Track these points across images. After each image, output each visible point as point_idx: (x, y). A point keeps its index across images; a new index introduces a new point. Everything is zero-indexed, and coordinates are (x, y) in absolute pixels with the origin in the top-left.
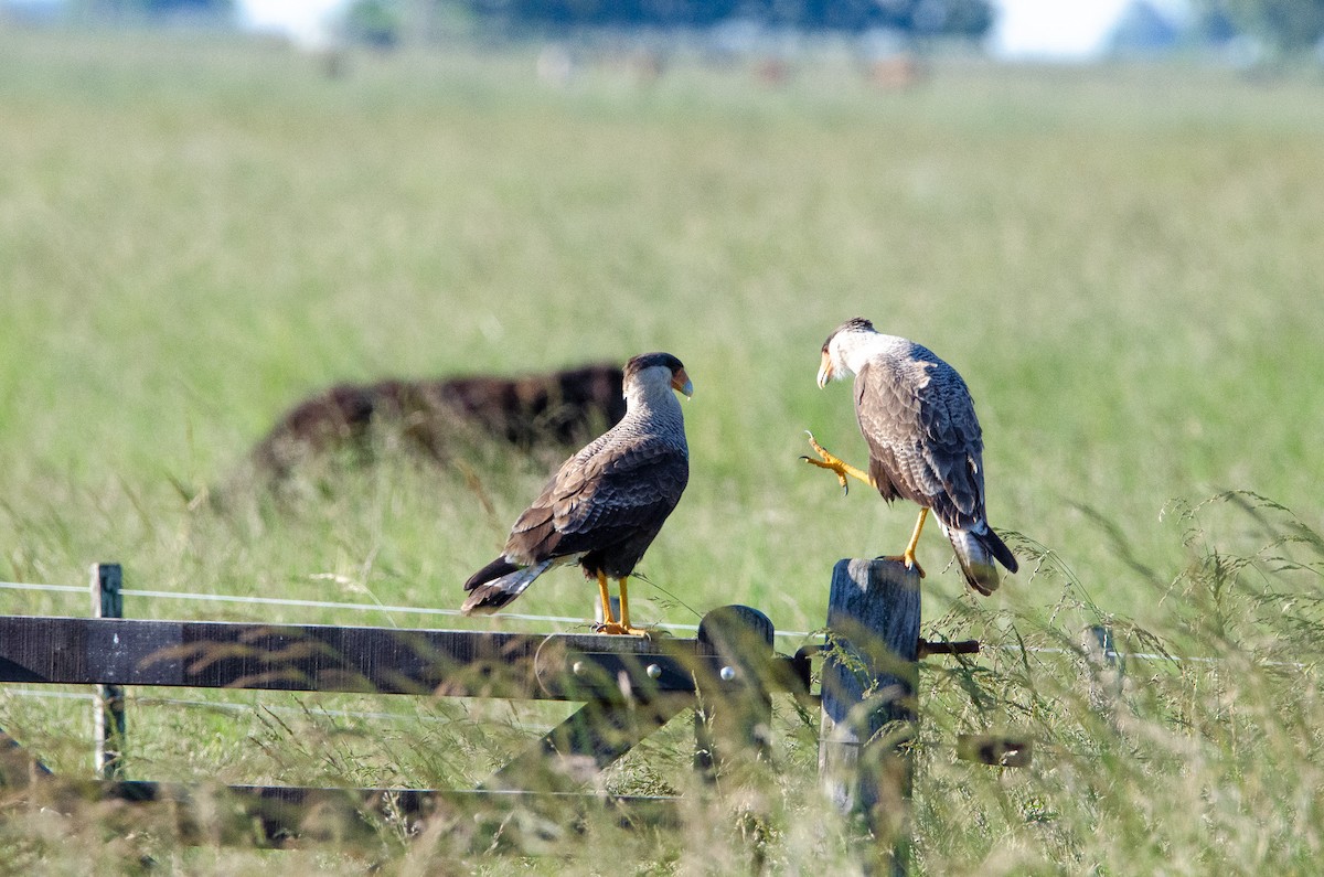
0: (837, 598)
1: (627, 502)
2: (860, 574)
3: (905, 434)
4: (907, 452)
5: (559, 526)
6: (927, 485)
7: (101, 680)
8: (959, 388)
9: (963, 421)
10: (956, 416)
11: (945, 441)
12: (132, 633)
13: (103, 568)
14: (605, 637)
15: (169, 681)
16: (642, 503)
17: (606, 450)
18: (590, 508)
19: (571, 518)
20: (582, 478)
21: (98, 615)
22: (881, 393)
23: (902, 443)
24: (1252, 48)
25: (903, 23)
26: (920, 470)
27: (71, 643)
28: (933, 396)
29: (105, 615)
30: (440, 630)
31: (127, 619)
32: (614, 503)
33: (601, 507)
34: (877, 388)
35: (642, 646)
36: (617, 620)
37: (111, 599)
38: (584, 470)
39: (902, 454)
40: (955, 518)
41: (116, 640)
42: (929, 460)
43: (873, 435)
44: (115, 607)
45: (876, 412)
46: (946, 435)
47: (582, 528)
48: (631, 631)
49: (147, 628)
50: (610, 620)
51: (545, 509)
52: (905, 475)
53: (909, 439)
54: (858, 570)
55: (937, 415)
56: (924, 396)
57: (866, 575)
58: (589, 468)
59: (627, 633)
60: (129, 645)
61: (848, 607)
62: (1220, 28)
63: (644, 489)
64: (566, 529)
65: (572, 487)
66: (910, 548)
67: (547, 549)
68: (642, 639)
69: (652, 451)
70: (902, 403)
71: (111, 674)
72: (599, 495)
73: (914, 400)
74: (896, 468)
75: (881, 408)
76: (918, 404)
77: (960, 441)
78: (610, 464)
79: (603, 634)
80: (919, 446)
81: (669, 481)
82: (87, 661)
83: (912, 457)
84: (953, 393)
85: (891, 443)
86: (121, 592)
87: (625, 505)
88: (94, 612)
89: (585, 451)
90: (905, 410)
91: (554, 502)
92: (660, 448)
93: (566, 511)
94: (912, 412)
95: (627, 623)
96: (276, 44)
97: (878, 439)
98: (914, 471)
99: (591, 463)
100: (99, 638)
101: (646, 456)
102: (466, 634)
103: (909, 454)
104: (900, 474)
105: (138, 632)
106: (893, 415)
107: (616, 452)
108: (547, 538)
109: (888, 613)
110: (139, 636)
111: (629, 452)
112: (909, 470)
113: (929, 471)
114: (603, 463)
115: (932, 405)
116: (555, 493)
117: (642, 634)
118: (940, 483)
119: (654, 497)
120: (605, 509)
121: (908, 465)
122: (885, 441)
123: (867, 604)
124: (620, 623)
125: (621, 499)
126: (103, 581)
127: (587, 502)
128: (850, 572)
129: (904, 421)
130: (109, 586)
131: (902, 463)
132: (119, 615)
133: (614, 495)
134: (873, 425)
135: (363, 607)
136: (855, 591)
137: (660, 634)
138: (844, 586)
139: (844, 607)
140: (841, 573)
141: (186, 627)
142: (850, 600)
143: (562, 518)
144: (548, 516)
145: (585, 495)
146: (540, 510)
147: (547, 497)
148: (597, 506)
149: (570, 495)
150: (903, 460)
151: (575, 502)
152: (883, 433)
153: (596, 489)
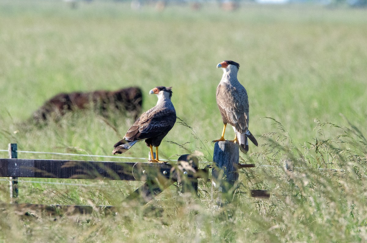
0: (216, 152)
1: (159, 125)
2: (222, 146)
4: (229, 111)
5: (140, 131)
6: (233, 121)
7: (12, 176)
8: (244, 94)
9: (244, 103)
10: (242, 102)
11: (239, 109)
12: (20, 163)
13: (12, 145)
15: (31, 176)
16: (163, 126)
17: (154, 111)
18: (149, 126)
19: (144, 129)
20: (147, 118)
21: (10, 158)
22: (224, 94)
23: (228, 108)
27: (3, 166)
29: (12, 158)
31: (19, 159)
32: (156, 125)
34: (223, 92)
35: (162, 166)
36: (155, 158)
37: (14, 153)
40: (240, 131)
41: (16, 165)
42: (234, 113)
43: (220, 105)
44: (15, 155)
45: (221, 99)
47: (146, 132)
48: (159, 162)
50: (153, 159)
51: (137, 126)
52: (228, 117)
53: (230, 107)
54: (222, 144)
55: (237, 101)
57: (224, 146)
59: (157, 162)
60: (19, 166)
63: (164, 122)
64: (142, 131)
66: (235, 138)
67: (135, 137)
68: (162, 164)
69: (167, 112)
70: (229, 97)
71: (14, 174)
72: (152, 123)
74: (226, 115)
75: (223, 98)
76: (233, 98)
77: (243, 109)
79: (151, 162)
80: (232, 109)
81: (171, 120)
82: (8, 170)
83: (230, 112)
84: (242, 95)
85: (225, 108)
86: (17, 151)
89: (148, 111)
90: (229, 99)
91: (139, 124)
92: (169, 111)
93: (142, 127)
94: (231, 100)
95: (158, 159)
97: (221, 106)
98: (230, 116)
99: (150, 114)
100: (11, 164)
101: (165, 113)
105: (22, 162)
106: (226, 100)
107: (157, 112)
108: (137, 134)
109: (230, 156)
110: (22, 163)
111: (160, 112)
112: (229, 116)
113: (234, 117)
114: (153, 114)
115: (237, 98)
116: (140, 122)
117: (162, 162)
118: (237, 120)
119: (167, 124)
120: (153, 127)
122: (223, 107)
123: (224, 154)
124: (156, 159)
125: (158, 125)
126: (12, 148)
128: (219, 145)
129: (229, 102)
130: (14, 150)
132: (16, 157)
133: (156, 123)
134: (220, 102)
136: (221, 150)
137: (167, 162)
138: (218, 149)
139: (218, 155)
140: (217, 145)
141: (35, 161)
142: (219, 152)
143: (141, 129)
144: (137, 128)
145: (148, 123)
146: (135, 126)
147: (137, 123)
148: (151, 126)
149: (144, 123)
150: (228, 113)
151: (145, 125)
152: (223, 105)
153: (151, 121)
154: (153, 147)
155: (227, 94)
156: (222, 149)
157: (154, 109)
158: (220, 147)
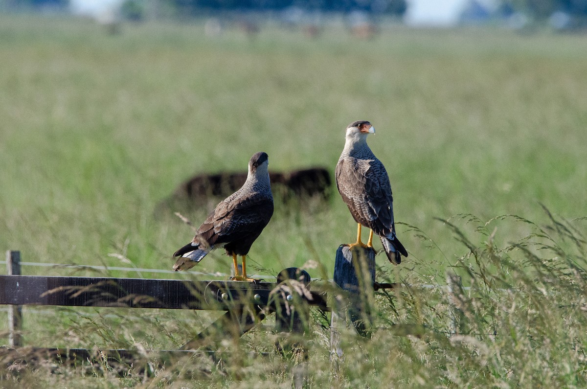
0: (338, 264)
1: (247, 221)
2: (348, 254)
3: (359, 193)
5: (217, 232)
6: (370, 216)
7: (11, 303)
8: (384, 172)
9: (385, 187)
10: (383, 184)
11: (377, 196)
12: (25, 281)
13: (12, 253)
14: (235, 282)
16: (253, 222)
17: (237, 198)
18: (231, 224)
19: (222, 228)
20: (226, 211)
21: (10, 274)
22: (349, 174)
23: (358, 197)
24: (521, 19)
25: (368, 9)
26: (366, 209)
28: (372, 176)
29: (13, 274)
30: (162, 280)
32: (241, 222)
33: (235, 224)
34: (347, 171)
36: (241, 274)
37: (16, 266)
38: (227, 207)
39: (358, 202)
40: (382, 231)
41: (18, 285)
42: (371, 205)
43: (344, 193)
44: (17, 270)
45: (346, 182)
46: (379, 193)
47: (228, 233)
48: (247, 279)
49: (32, 279)
50: (238, 274)
51: (210, 224)
53: (361, 195)
54: (348, 252)
55: (374, 184)
56: (368, 176)
57: (351, 254)
58: (230, 206)
59: (245, 280)
60: (23, 287)
62: (507, 10)
63: (254, 216)
64: (220, 233)
65: (222, 215)
66: (369, 241)
69: (258, 199)
70: (358, 179)
71: (16, 300)
72: (234, 218)
73: (363, 178)
74: (354, 208)
75: (348, 181)
76: (365, 179)
77: (384, 196)
78: (239, 205)
79: (234, 280)
80: (366, 198)
82: (5, 293)
83: (362, 204)
85: (353, 197)
86: (20, 263)
88: (8, 272)
89: (228, 199)
90: (359, 183)
91: (214, 221)
93: (219, 225)
94: (362, 183)
95: (245, 275)
96: (88, 20)
97: (346, 194)
98: (363, 210)
99: (231, 204)
100: (10, 284)
101: (255, 201)
102: (174, 281)
103: (361, 202)
105: (28, 281)
106: (354, 184)
107: (242, 199)
108: (212, 237)
110: (28, 283)
111: (248, 199)
112: (361, 209)
113: (370, 210)
114: (236, 204)
115: (372, 180)
116: (215, 217)
117: (252, 280)
118: (376, 215)
119: (258, 219)
121: (360, 207)
122: (349, 196)
123: (351, 267)
124: (242, 276)
125: (244, 220)
126: (12, 258)
127: (229, 221)
128: (344, 252)
129: (359, 187)
130: (15, 260)
131: (357, 206)
132: (19, 273)
133: (241, 218)
134: (344, 188)
135: (128, 269)
136: (347, 261)
137: (260, 280)
138: (341, 259)
139: (342, 268)
140: (340, 253)
141: (49, 278)
142: (344, 265)
143: (218, 228)
144: (212, 227)
145: (228, 218)
146: (208, 224)
147: (211, 219)
148: (234, 223)
149: (221, 218)
150: (358, 204)
151: (223, 221)
152: (349, 192)
153: (233, 215)
154: (238, 256)
155: (355, 174)
156: (348, 259)
157: (237, 195)
158: (345, 256)
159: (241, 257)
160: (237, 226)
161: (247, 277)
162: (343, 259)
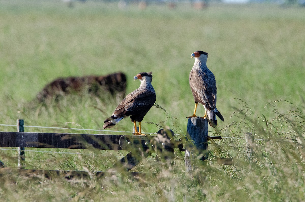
0: (189, 126)
2: (194, 121)
4: (200, 92)
5: (126, 109)
6: (204, 100)
7: (19, 146)
8: (212, 78)
9: (212, 86)
12: (26, 135)
13: (20, 120)
15: (35, 146)
16: (145, 105)
17: (137, 93)
18: (133, 105)
19: (129, 107)
20: (132, 98)
21: (18, 131)
22: (195, 78)
23: (199, 90)
27: (12, 138)
29: (20, 131)
30: (98, 134)
31: (25, 132)
34: (195, 77)
35: (144, 138)
38: (132, 97)
40: (210, 109)
41: (23, 137)
42: (204, 94)
43: (192, 88)
44: (22, 129)
45: (193, 82)
46: (209, 89)
47: (131, 110)
48: (141, 134)
49: (30, 134)
50: (137, 132)
51: (123, 105)
52: (199, 97)
53: (200, 89)
54: (194, 120)
55: (207, 84)
57: (196, 121)
58: (133, 96)
60: (26, 138)
61: (192, 129)
63: (146, 102)
65: (129, 100)
66: (205, 115)
67: (122, 114)
69: (148, 93)
70: (200, 81)
71: (22, 145)
72: (135, 103)
74: (197, 96)
76: (203, 81)
77: (212, 91)
78: (138, 96)
79: (135, 135)
80: (202, 91)
81: (151, 100)
82: (16, 142)
83: (201, 94)
84: (211, 79)
85: (197, 90)
86: (24, 126)
87: (141, 105)
88: (17, 131)
89: (133, 93)
92: (150, 92)
94: (202, 83)
97: (194, 89)
98: (201, 97)
100: (19, 137)
102: (104, 135)
103: (200, 93)
104: (198, 97)
106: (197, 84)
107: (139, 93)
108: (123, 111)
109: (201, 130)
110: (28, 136)
111: (143, 93)
112: (200, 96)
113: (204, 97)
114: (137, 95)
116: (125, 102)
118: (206, 100)
119: (148, 104)
120: (137, 106)
123: (196, 128)
124: (139, 133)
126: (20, 123)
128: (192, 121)
129: (200, 85)
130: (21, 124)
132: (23, 131)
133: (139, 103)
134: (193, 85)
135: (79, 129)
136: (193, 125)
137: (148, 135)
139: (191, 129)
140: (190, 121)
141: (39, 134)
142: (192, 127)
143: (127, 107)
144: (124, 107)
145: (132, 102)
147: (123, 103)
148: (135, 105)
149: (129, 102)
150: (199, 94)
151: (130, 104)
152: (195, 87)
153: (135, 101)
154: (137, 122)
155: (198, 78)
156: (194, 124)
157: (137, 91)
159: (139, 123)
160: (136, 107)
161: (141, 133)
162: (191, 124)
